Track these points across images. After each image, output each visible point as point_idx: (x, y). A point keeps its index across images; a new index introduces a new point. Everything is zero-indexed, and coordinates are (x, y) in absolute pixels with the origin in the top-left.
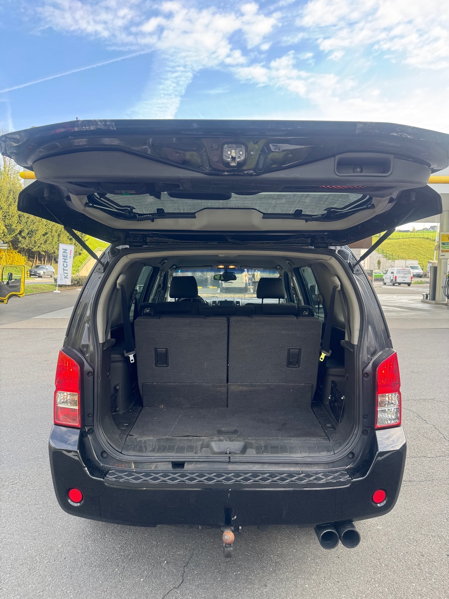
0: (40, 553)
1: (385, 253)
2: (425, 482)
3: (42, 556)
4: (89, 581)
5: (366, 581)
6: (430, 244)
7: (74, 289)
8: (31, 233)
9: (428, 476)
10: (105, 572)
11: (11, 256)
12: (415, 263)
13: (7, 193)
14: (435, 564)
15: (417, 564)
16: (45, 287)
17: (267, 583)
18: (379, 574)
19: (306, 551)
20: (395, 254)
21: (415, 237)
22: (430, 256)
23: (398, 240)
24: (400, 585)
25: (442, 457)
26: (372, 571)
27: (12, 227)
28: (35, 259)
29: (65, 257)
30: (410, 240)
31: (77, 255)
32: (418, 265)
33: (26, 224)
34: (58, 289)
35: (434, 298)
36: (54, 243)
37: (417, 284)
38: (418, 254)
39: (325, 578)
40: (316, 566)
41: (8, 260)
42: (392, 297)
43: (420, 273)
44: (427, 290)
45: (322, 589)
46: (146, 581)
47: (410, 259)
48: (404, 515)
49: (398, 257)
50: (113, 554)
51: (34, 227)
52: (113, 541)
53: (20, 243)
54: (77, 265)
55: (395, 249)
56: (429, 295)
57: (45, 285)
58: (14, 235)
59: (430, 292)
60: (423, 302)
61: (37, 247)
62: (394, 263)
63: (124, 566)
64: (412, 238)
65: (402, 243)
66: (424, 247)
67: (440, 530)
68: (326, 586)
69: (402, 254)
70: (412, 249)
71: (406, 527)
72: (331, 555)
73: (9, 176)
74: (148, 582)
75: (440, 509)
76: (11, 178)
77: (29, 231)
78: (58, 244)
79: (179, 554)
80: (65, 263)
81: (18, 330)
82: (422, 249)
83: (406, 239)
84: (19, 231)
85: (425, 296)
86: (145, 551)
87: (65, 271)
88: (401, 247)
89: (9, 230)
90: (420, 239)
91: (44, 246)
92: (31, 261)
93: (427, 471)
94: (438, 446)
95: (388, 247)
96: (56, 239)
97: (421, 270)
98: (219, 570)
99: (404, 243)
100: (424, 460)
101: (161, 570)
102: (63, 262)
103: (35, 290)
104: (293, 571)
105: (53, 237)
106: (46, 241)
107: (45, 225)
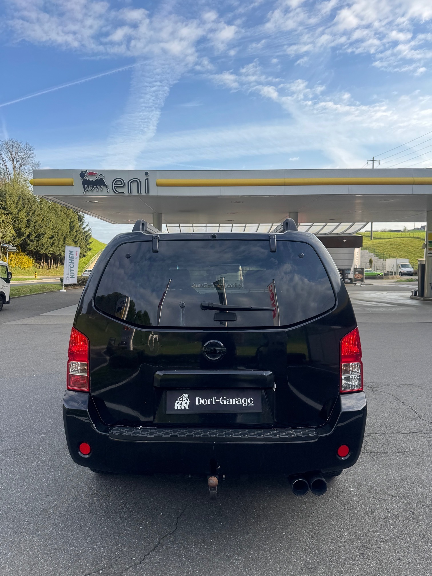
0: (53, 506)
1: (377, 252)
2: (398, 453)
3: (55, 508)
4: (96, 528)
5: (336, 531)
6: (420, 243)
7: (79, 288)
8: (38, 237)
9: (401, 449)
10: (109, 521)
11: (20, 258)
12: (406, 262)
13: (17, 199)
14: (399, 518)
15: (383, 518)
16: (52, 286)
17: (249, 531)
18: (348, 526)
19: (285, 507)
20: (386, 253)
21: (406, 236)
22: (421, 254)
23: (389, 239)
24: (366, 534)
25: (415, 433)
26: (343, 523)
27: (21, 231)
28: (42, 261)
29: (71, 258)
30: (401, 239)
31: (82, 256)
32: (408, 264)
33: (34, 228)
34: (64, 289)
35: (422, 294)
36: (60, 245)
37: (408, 281)
38: (409, 253)
39: (300, 527)
40: (293, 518)
41: (17, 262)
42: (383, 294)
43: (411, 271)
44: (415, 287)
45: (297, 536)
46: (145, 528)
47: (401, 258)
48: (375, 480)
49: (390, 255)
50: (116, 507)
51: (42, 231)
52: (116, 498)
53: (28, 246)
54: (81, 266)
55: (386, 248)
56: (417, 292)
57: (52, 285)
58: (23, 238)
59: (418, 289)
60: (412, 298)
61: (44, 250)
62: (386, 262)
63: (126, 517)
64: (403, 237)
65: (393, 242)
66: (415, 246)
67: (406, 491)
68: (301, 534)
69: (393, 253)
70: (403, 248)
71: (376, 489)
72: (307, 510)
73: (19, 183)
74: (146, 529)
75: (408, 475)
76: (20, 185)
77: (36, 234)
78: (64, 246)
79: (173, 508)
80: (72, 264)
81: (27, 325)
82: (413, 248)
83: (398, 239)
84: (27, 235)
85: (414, 292)
86: (144, 506)
87: (71, 271)
88: (392, 247)
89: (18, 234)
90: (410, 238)
91: (50, 249)
92: (38, 263)
93: (400, 445)
94: (413, 424)
95: (379, 246)
96: (62, 242)
97: (412, 268)
98: (207, 521)
99: (395, 243)
100: (398, 435)
101: (158, 521)
102: (70, 263)
103: (43, 289)
104: (272, 522)
105: (59, 240)
106: (52, 244)
107: (52, 229)
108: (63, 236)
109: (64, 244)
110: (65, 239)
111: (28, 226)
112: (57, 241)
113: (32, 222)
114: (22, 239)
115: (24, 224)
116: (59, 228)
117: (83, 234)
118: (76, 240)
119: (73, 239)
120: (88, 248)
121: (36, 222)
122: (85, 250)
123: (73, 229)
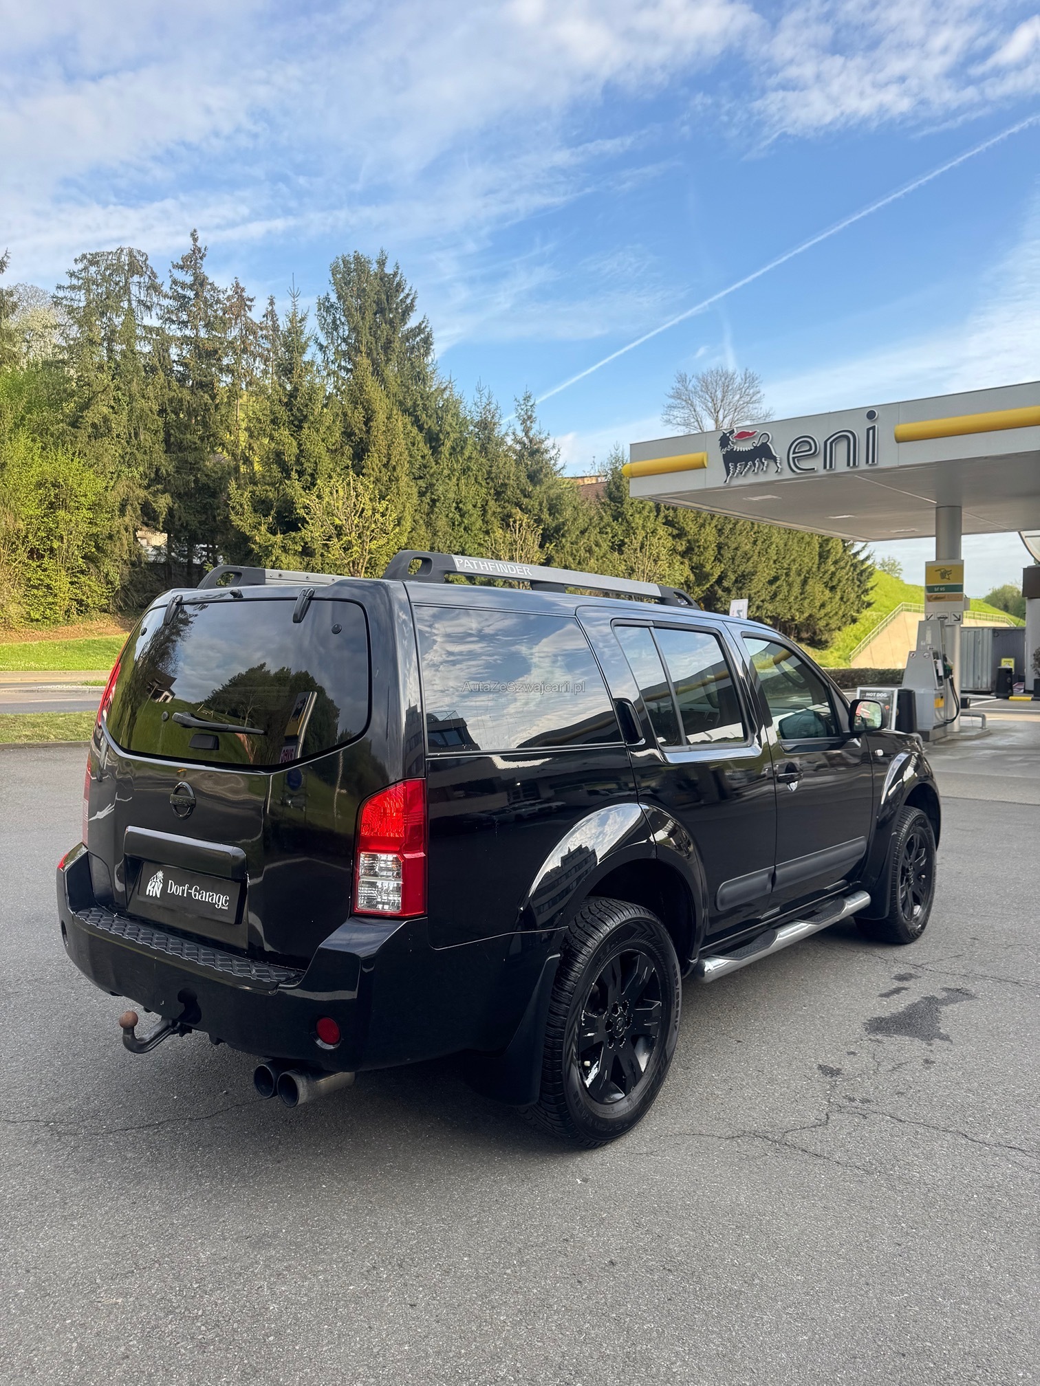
8: (740, 580)
31: (848, 622)
33: (733, 562)
36: (793, 597)
51: (749, 568)
54: (847, 646)
77: (737, 575)
89: (698, 576)
91: (770, 607)
105: (790, 585)
106: (775, 595)
107: (775, 562)
108: (800, 575)
109: (801, 594)
110: (805, 582)
111: (718, 559)
112: (785, 588)
113: (729, 547)
114: (705, 588)
115: (710, 554)
116: (792, 557)
117: (852, 569)
118: (834, 584)
119: (825, 580)
120: (864, 602)
121: (736, 549)
122: (855, 608)
123: (827, 558)
